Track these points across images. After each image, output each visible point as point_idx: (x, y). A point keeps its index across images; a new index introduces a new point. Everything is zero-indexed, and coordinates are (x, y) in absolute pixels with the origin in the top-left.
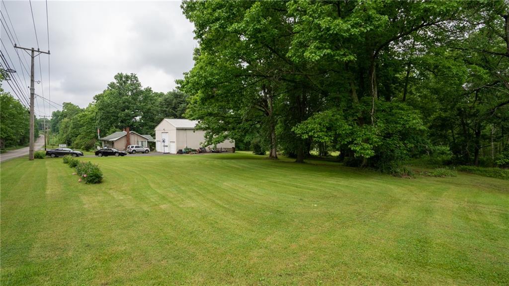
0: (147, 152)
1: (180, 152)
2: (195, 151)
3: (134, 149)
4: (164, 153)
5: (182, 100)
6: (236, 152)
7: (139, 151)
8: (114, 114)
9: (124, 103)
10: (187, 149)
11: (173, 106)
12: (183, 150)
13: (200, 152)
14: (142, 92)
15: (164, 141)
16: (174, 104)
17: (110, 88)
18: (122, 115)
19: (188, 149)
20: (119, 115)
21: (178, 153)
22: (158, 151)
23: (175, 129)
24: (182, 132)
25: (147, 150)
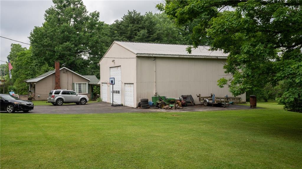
0: (83, 101)
1: (144, 104)
2: (172, 102)
3: (60, 96)
4: (113, 105)
5: (141, 26)
6: (258, 105)
7: (68, 100)
8: (49, 48)
9: (63, 32)
10: (157, 98)
11: (128, 35)
12: (150, 101)
13: (184, 105)
14: (87, 19)
15: (112, 83)
16: (129, 32)
17: (48, 15)
18: (59, 48)
19: (160, 99)
20: (56, 48)
21: (139, 105)
22: (103, 100)
23: (135, 56)
24: (147, 64)
25: (83, 99)
